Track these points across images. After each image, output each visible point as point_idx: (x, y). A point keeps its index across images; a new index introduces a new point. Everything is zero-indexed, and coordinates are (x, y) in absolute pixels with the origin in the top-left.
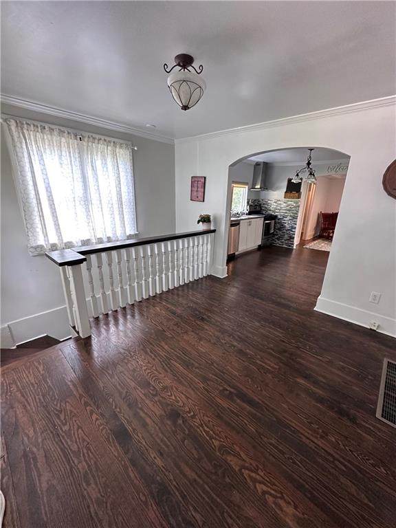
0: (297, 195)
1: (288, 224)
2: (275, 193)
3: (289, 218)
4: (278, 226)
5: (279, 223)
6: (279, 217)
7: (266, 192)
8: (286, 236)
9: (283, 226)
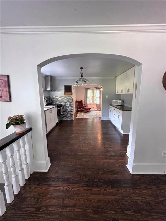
0: (70, 93)
1: (69, 108)
2: (59, 92)
3: (68, 105)
4: (64, 110)
5: (64, 108)
6: (63, 105)
7: (54, 92)
8: (69, 114)
9: (66, 109)
